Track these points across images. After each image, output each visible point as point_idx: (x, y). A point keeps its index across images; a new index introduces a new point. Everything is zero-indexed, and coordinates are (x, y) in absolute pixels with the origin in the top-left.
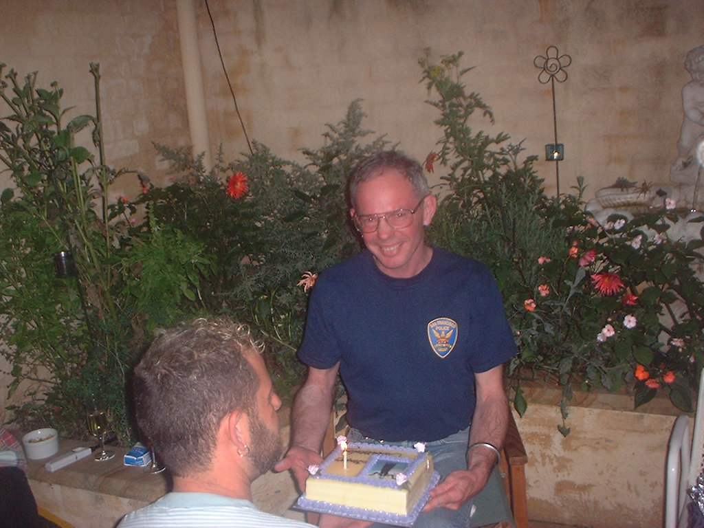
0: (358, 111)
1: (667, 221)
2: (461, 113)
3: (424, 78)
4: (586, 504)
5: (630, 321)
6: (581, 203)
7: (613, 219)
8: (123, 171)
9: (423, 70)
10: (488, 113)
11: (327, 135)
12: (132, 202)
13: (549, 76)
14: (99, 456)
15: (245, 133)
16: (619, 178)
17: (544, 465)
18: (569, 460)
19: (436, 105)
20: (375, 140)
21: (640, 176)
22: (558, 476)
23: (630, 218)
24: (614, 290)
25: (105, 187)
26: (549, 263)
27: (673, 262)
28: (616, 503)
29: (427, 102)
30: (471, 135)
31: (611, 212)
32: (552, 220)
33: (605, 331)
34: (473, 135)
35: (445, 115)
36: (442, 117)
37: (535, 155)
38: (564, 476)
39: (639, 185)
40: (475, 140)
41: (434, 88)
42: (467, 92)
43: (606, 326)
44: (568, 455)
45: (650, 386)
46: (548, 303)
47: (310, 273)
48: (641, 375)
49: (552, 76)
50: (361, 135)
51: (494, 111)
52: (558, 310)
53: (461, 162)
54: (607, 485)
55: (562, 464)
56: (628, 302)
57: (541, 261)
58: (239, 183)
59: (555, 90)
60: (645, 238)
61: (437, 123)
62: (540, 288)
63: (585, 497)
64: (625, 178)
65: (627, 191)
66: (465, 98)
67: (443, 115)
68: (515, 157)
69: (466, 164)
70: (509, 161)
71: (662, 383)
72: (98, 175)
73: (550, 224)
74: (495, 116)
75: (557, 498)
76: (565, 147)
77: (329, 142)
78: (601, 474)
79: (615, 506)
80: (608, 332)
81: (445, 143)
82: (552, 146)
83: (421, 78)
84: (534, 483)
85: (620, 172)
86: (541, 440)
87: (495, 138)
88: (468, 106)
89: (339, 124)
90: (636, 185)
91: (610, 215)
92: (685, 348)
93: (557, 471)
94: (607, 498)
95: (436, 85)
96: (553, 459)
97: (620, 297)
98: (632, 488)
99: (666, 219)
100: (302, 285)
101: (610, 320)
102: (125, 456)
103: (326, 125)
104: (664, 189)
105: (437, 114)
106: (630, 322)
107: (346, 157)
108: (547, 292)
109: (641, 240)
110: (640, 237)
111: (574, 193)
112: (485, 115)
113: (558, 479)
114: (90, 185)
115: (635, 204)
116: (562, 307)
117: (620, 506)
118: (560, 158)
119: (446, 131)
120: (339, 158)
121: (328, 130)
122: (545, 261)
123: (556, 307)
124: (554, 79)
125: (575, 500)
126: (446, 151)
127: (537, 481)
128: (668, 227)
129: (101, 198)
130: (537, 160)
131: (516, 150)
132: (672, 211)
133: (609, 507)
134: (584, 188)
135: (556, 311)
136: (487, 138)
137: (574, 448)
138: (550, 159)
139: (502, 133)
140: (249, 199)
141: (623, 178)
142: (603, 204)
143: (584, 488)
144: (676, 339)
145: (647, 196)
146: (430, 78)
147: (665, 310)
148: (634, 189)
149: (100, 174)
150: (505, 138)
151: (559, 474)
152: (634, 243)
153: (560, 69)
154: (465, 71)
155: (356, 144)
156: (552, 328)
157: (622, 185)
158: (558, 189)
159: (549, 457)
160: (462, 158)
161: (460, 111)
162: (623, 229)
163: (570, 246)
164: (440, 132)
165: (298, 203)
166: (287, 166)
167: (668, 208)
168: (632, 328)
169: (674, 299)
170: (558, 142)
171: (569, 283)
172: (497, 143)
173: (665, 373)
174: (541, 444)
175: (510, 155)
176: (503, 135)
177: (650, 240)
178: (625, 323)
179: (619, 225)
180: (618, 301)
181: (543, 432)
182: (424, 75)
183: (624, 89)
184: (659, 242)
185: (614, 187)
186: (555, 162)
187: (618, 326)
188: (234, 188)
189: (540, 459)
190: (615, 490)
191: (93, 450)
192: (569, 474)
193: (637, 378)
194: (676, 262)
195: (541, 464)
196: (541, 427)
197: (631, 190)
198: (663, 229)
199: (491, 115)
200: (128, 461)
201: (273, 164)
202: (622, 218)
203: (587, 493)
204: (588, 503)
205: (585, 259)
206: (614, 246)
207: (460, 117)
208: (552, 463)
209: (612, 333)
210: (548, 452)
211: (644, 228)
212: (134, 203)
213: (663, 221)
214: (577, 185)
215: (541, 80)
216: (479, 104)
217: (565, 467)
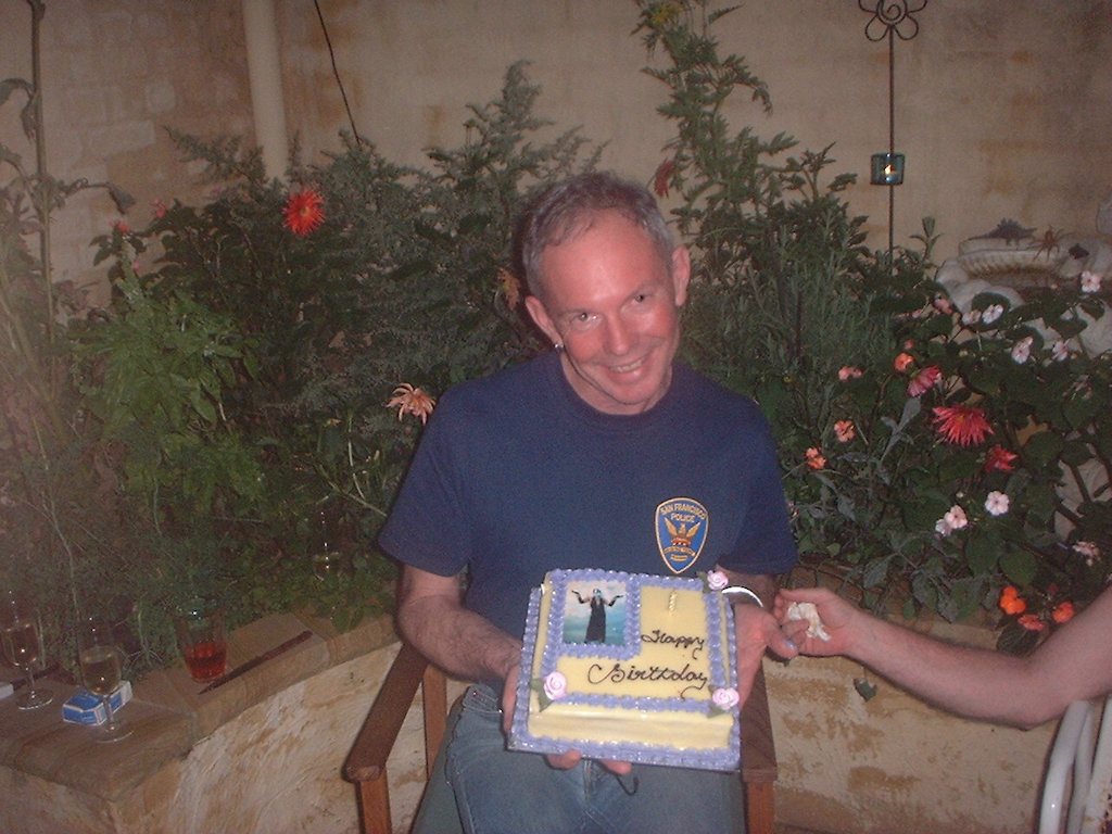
0: (522, 83)
1: (1083, 315)
2: (708, 94)
3: (640, 26)
4: (902, 811)
5: (997, 502)
6: (928, 267)
7: (981, 303)
8: (79, 185)
9: (639, 12)
10: (762, 95)
11: (469, 125)
12: (136, 231)
13: (886, 27)
14: (22, 699)
15: (350, 115)
16: (1003, 221)
17: (832, 737)
18: (877, 733)
19: (662, 77)
20: (561, 135)
21: (1042, 218)
22: (854, 758)
23: (1016, 301)
24: (975, 439)
25: (46, 213)
26: (857, 380)
27: (1086, 396)
28: (956, 812)
29: (645, 71)
30: (727, 136)
31: (980, 287)
32: (870, 298)
33: (949, 517)
34: (731, 135)
35: (679, 98)
36: (673, 101)
37: (852, 172)
38: (866, 758)
39: (1040, 233)
40: (734, 144)
41: (659, 45)
42: (722, 54)
43: (953, 510)
44: (875, 723)
45: (1026, 625)
46: (848, 457)
47: (409, 386)
48: (1011, 605)
49: (891, 28)
50: (531, 128)
51: (772, 92)
52: (868, 470)
53: (703, 188)
54: (942, 779)
55: (864, 739)
56: (997, 465)
57: (843, 374)
58: (307, 209)
59: (895, 54)
60: (1038, 340)
61: (662, 111)
62: (837, 427)
63: (901, 798)
64: (1014, 220)
65: (1017, 244)
66: (714, 65)
67: (674, 96)
68: (815, 176)
69: (715, 190)
70: (804, 182)
71: (1049, 621)
72: (32, 191)
73: (867, 307)
74: (773, 99)
75: (851, 795)
76: (906, 160)
77: (476, 137)
78: (932, 760)
79: (956, 817)
80: (954, 520)
81: (680, 148)
82: (883, 157)
83: (635, 27)
84: (814, 766)
85: (1006, 208)
86: (829, 694)
87: (769, 143)
88: (722, 82)
89: (488, 106)
90: (1034, 234)
91: (978, 293)
92: (1099, 559)
93: (853, 748)
94: (940, 803)
95: (664, 41)
96: (848, 728)
97: (983, 454)
98: (987, 789)
99: (1079, 310)
100: (396, 406)
101: (961, 495)
102: (65, 706)
103: (467, 106)
104: (1084, 245)
105: (664, 94)
106: (997, 504)
107: (505, 166)
108: (851, 434)
109: (1031, 347)
110: (1030, 341)
111: (917, 247)
112: (755, 97)
113: (856, 764)
114: (22, 209)
115: (1029, 270)
116: (874, 465)
117: (961, 816)
118: (898, 181)
119: (680, 125)
120: (489, 169)
121: (471, 115)
122: (850, 377)
123: (863, 466)
124: (895, 33)
125: (883, 802)
126: (681, 163)
127: (819, 764)
128: (1084, 325)
129: (38, 234)
130: (854, 182)
131: (817, 162)
132: (1092, 294)
133: (942, 818)
134: (936, 238)
135: (862, 474)
136: (754, 141)
137: (886, 712)
138: (878, 181)
139: (784, 133)
140: (345, 233)
141: (1010, 221)
142: (972, 269)
143: (900, 782)
144: (1083, 543)
145: (1052, 256)
146: (651, 26)
147: (1068, 477)
148: (1029, 241)
149: (35, 188)
150: (789, 144)
151: (857, 754)
152: (1016, 351)
153: (906, 14)
154: (720, 14)
155: (524, 143)
156: (853, 506)
157: (1008, 232)
158: (891, 234)
159: (841, 724)
160: (706, 179)
161: (707, 90)
162: (996, 325)
163: (899, 350)
164: (671, 129)
165: (421, 244)
166: (410, 177)
167: (1085, 289)
168: (1001, 515)
169: (1087, 457)
170: (896, 151)
171: (891, 423)
172: (771, 154)
173: (1057, 602)
174: (827, 701)
175: (806, 173)
176: (784, 138)
177: (1047, 346)
178: (989, 505)
179: (992, 314)
180: (978, 461)
181: (832, 681)
182: (640, 21)
183: (1022, 57)
184: (1063, 357)
185: (994, 235)
186: (888, 188)
187: (974, 509)
188: (298, 217)
189: (824, 727)
190: (955, 789)
191: (17, 686)
192: (875, 756)
193: (1004, 611)
194: (1092, 398)
195: (826, 736)
196: (829, 671)
197: (1024, 243)
198: (1073, 329)
199: (765, 97)
200: (71, 715)
201: (380, 174)
202: (999, 303)
203: (905, 791)
204: (906, 810)
205: (919, 382)
206: (979, 356)
207: (706, 102)
208: (846, 736)
209: (964, 522)
210: (839, 716)
211: (1038, 324)
212: (142, 235)
213: (1075, 314)
214: (923, 234)
215: (871, 37)
216: (743, 79)
217: (868, 743)
